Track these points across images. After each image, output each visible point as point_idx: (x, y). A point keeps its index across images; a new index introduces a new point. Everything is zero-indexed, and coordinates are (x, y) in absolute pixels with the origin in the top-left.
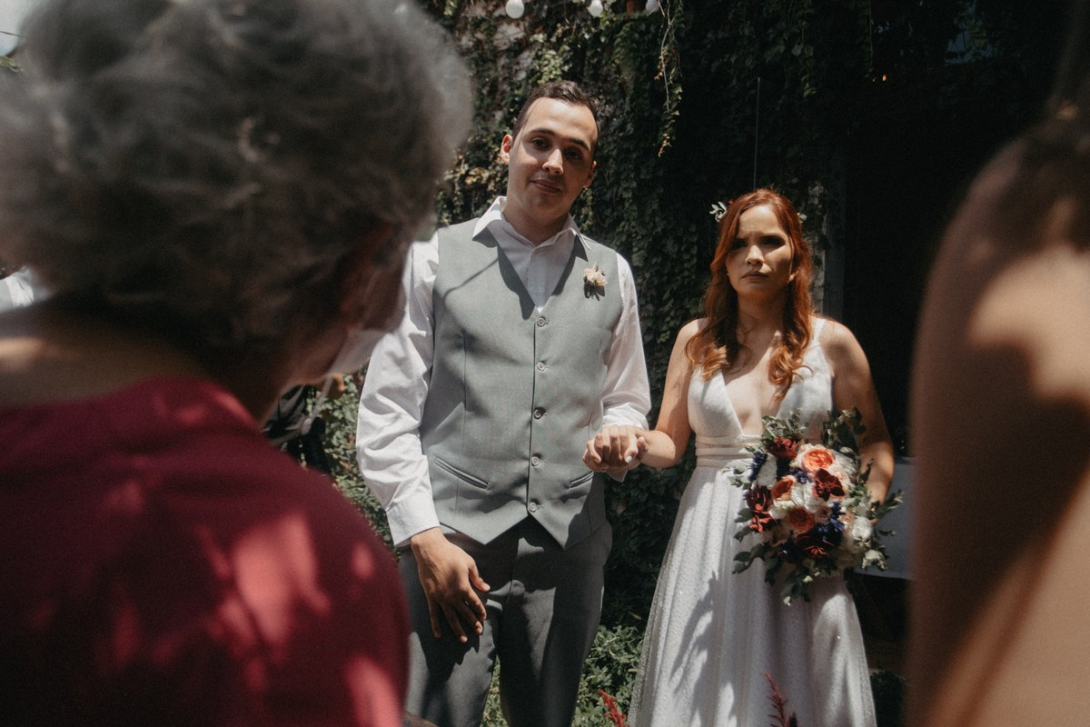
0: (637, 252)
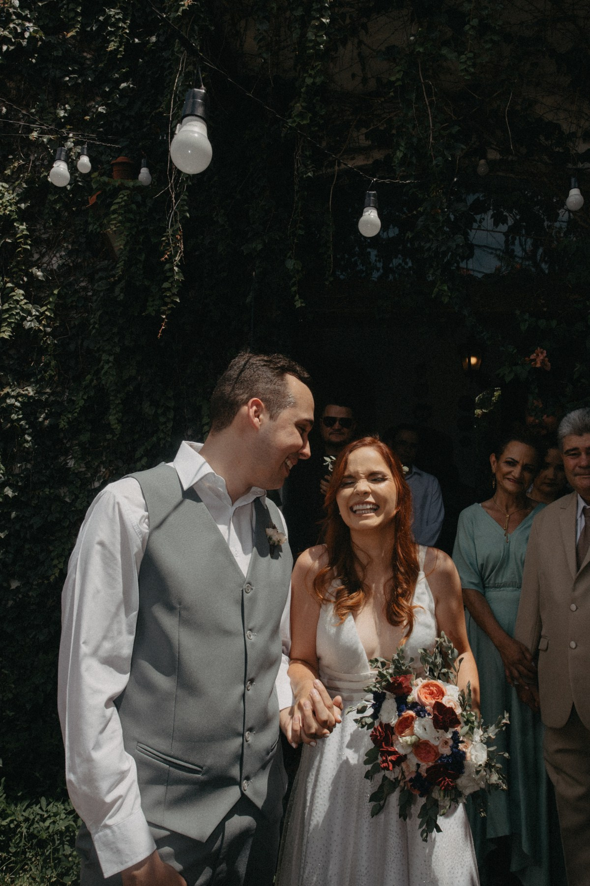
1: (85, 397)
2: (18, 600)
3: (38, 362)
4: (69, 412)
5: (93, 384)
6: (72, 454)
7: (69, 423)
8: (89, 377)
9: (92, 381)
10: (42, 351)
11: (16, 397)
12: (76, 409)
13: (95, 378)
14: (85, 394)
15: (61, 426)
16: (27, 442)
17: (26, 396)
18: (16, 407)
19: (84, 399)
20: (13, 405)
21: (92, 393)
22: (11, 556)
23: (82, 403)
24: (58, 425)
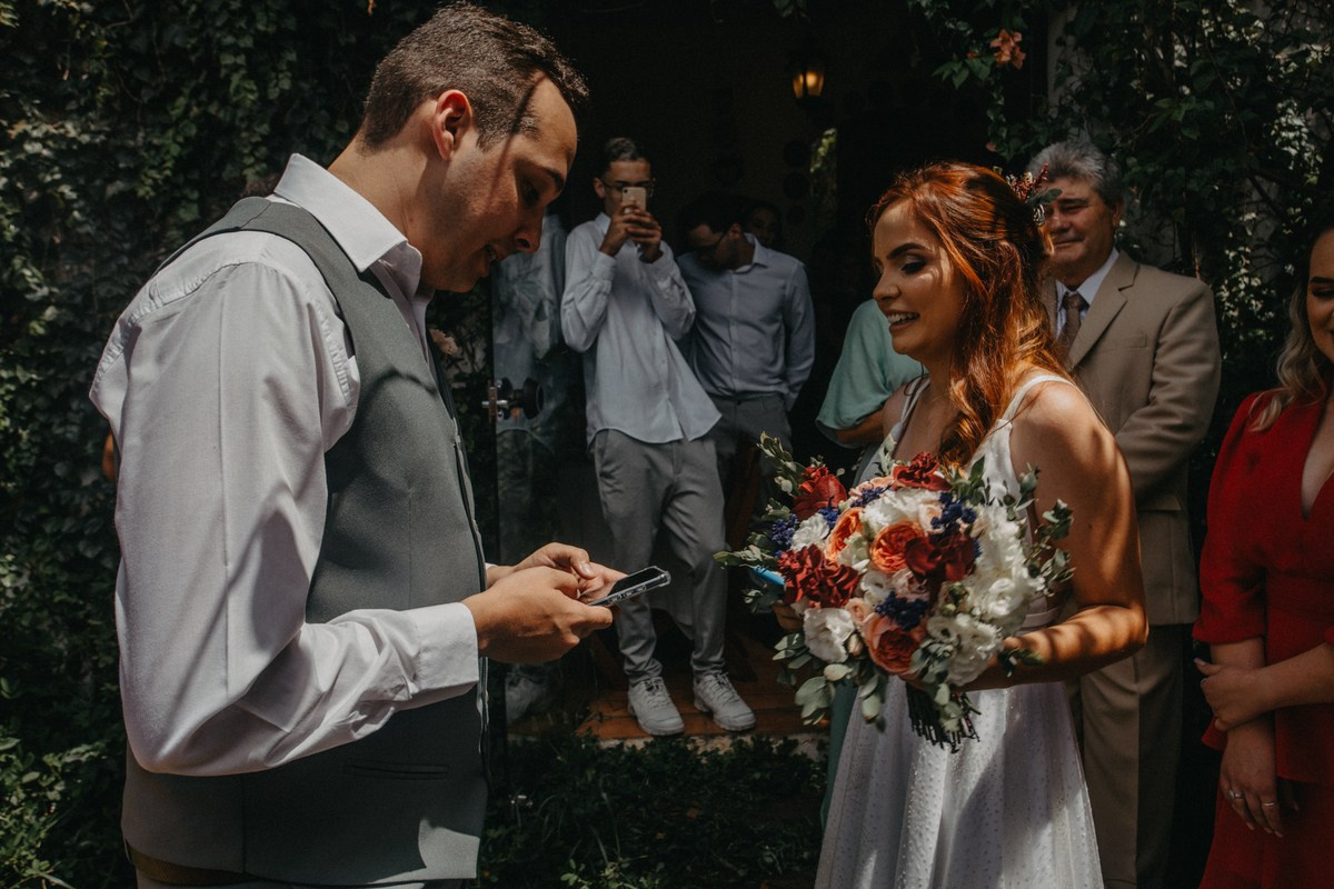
0: (251, 166)
1: (180, 139)
2: (98, 504)
3: (75, 75)
4: (152, 167)
5: (192, 114)
6: (166, 247)
7: (155, 186)
8: (181, 101)
9: (188, 109)
10: (83, 51)
11: (43, 140)
12: (164, 162)
13: (193, 102)
14: (177, 133)
15: (141, 192)
16: (80, 224)
17: (63, 137)
18: (46, 158)
19: (179, 143)
20: (38, 155)
21: (193, 131)
22: (75, 429)
23: (175, 150)
24: (133, 192)
